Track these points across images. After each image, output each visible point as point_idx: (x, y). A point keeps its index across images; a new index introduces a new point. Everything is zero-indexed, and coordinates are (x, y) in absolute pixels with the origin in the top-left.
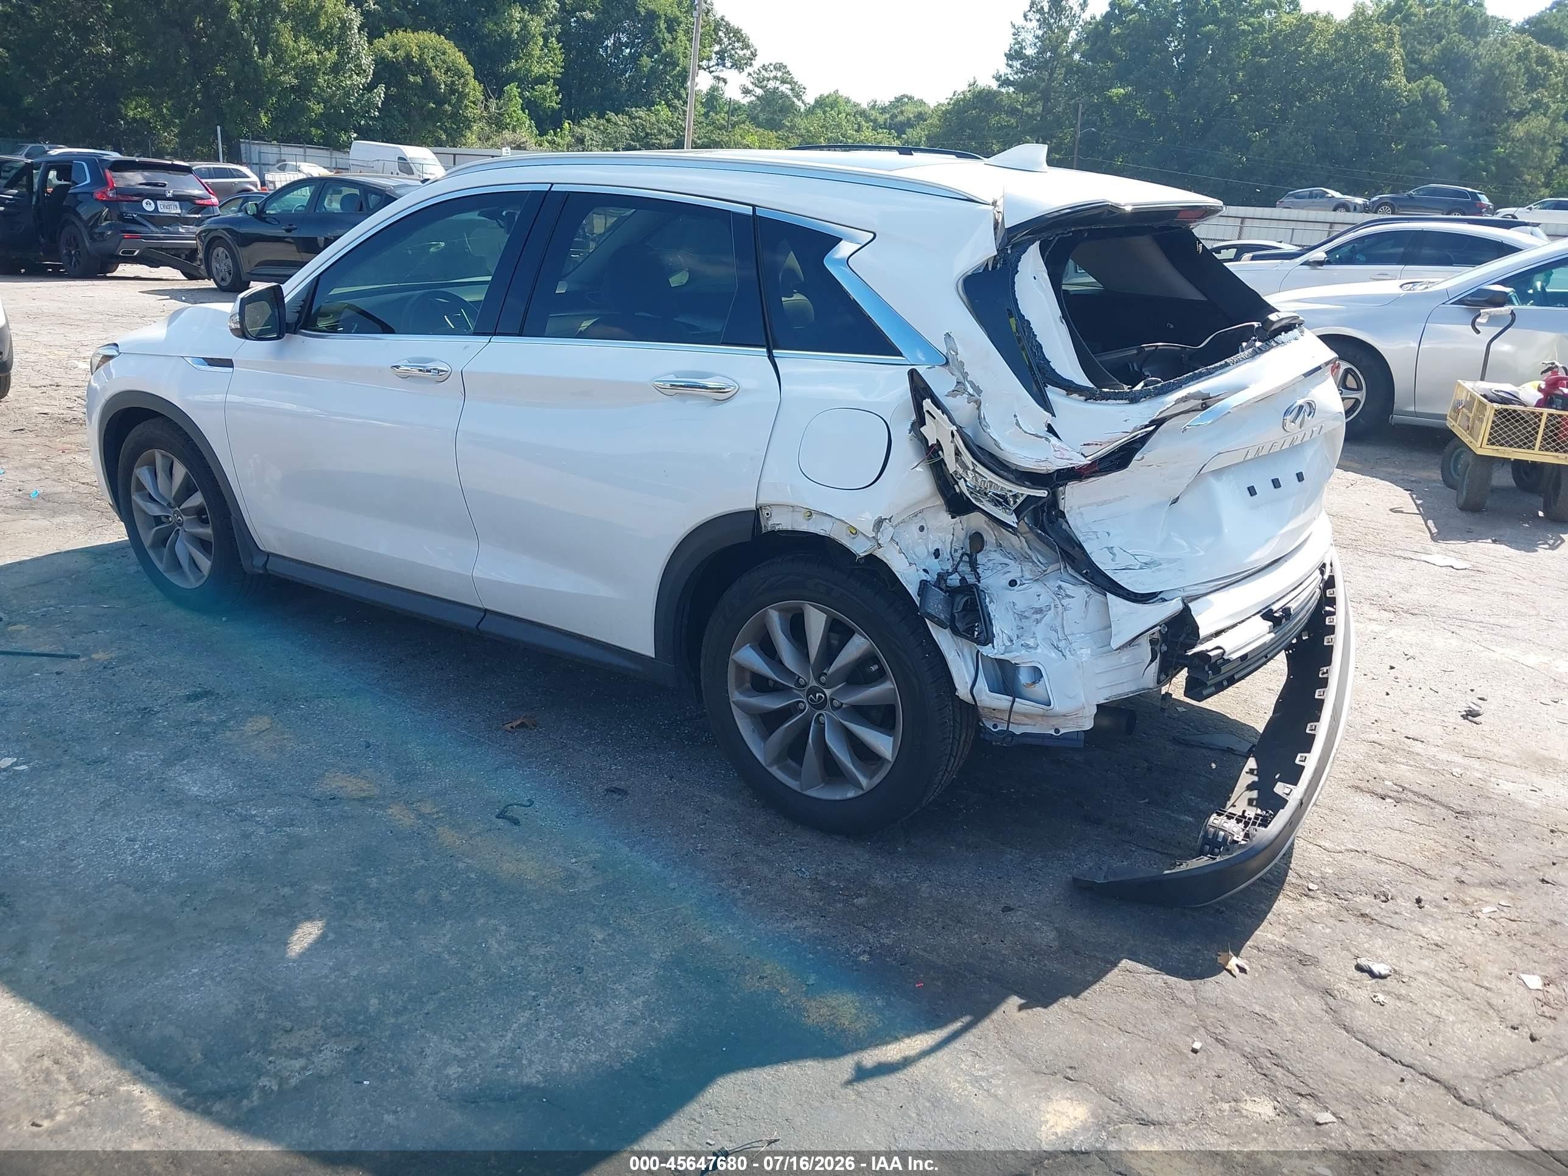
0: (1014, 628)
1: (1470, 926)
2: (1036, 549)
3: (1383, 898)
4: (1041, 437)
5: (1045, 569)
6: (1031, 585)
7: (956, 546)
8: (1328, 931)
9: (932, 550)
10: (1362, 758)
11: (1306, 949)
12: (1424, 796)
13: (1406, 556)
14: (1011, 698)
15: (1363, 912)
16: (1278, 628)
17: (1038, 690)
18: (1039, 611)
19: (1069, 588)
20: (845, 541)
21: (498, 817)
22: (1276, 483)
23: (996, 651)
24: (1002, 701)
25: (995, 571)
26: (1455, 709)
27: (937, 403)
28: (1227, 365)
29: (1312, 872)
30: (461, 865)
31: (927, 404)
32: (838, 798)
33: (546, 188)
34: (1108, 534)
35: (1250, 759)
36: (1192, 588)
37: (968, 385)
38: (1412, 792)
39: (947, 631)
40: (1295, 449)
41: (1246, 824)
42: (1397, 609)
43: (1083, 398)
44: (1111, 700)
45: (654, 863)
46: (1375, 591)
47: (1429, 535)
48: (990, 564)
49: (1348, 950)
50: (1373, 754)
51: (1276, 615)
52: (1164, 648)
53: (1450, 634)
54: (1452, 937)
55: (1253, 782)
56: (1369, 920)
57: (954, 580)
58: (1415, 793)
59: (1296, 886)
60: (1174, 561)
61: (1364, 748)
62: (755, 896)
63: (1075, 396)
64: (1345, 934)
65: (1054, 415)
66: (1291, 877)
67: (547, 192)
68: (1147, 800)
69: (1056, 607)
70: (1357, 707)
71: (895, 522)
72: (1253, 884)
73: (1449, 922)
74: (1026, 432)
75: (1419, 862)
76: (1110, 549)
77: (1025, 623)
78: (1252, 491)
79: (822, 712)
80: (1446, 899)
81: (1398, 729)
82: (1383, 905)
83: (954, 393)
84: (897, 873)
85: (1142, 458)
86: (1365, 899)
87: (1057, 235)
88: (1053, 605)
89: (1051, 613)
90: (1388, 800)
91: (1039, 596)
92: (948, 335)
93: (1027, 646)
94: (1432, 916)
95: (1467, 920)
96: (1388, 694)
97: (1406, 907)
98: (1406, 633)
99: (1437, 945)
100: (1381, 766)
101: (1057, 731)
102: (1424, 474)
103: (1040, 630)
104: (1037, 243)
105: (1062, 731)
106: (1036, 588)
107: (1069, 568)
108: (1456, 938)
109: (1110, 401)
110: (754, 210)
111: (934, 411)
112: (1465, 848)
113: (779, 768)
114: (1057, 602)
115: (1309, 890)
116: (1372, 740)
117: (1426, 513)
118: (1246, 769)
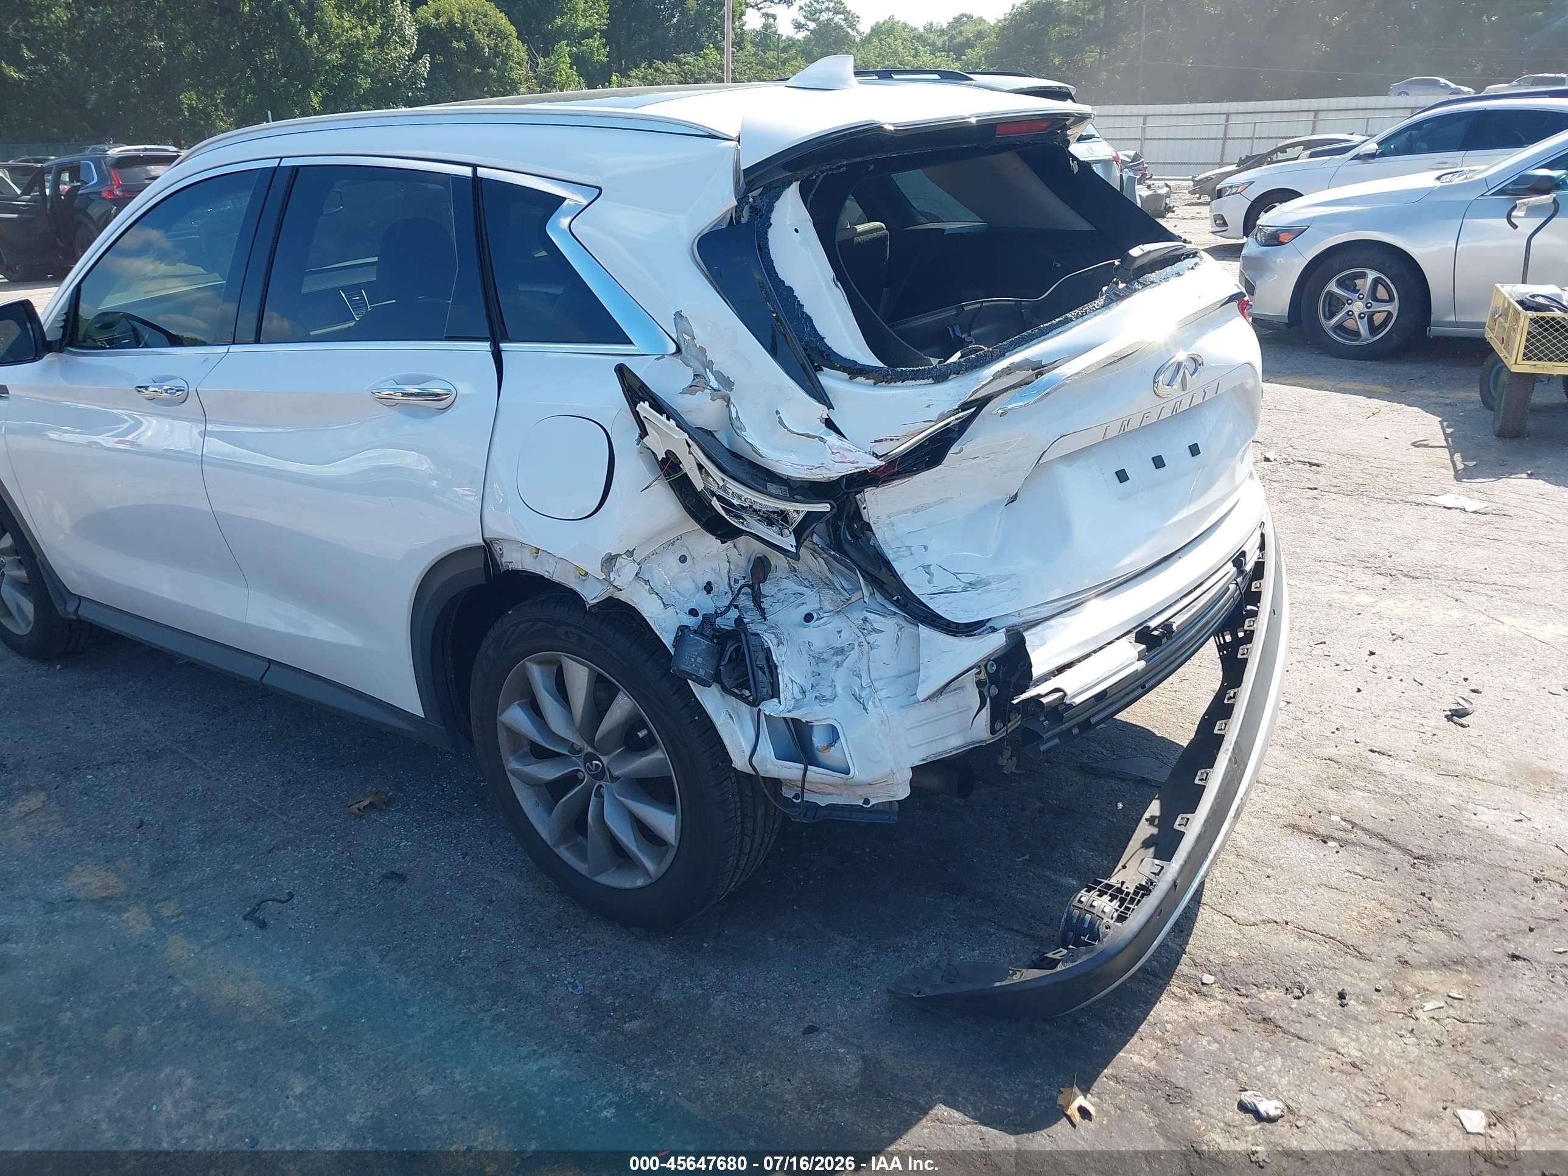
0: (809, 675)
1: (1403, 1032)
2: (839, 571)
3: (1297, 992)
4: (813, 437)
5: (848, 596)
6: (831, 618)
7: (735, 574)
8: (1214, 1047)
9: (702, 583)
10: (1309, 783)
11: (1179, 1078)
12: (1378, 835)
13: (1420, 501)
14: (802, 766)
15: (1266, 1015)
16: (1154, 652)
17: (833, 755)
18: (840, 651)
19: (877, 621)
20: (572, 583)
21: (245, 918)
22: (1159, 462)
23: (782, 708)
24: (790, 771)
25: (786, 604)
26: (1439, 707)
27: (658, 406)
28: (1068, 321)
29: (1211, 957)
30: (177, 989)
31: (644, 407)
32: (627, 886)
33: (274, 163)
34: (926, 548)
35: (1154, 801)
36: (1029, 612)
37: (711, 377)
38: (1364, 829)
39: (715, 689)
40: (1182, 416)
41: (1122, 901)
42: (1395, 572)
43: (871, 381)
44: (929, 760)
45: (403, 978)
46: (1373, 550)
47: (1453, 473)
48: (781, 595)
49: (1235, 1078)
50: (1324, 776)
51: (1156, 633)
52: (994, 691)
53: (1453, 603)
54: (1377, 1051)
55: (1152, 836)
56: (1271, 1027)
57: (726, 622)
58: (1366, 831)
59: (1187, 978)
60: (1007, 578)
61: (1315, 768)
62: (507, 1023)
63: (860, 379)
64: (1235, 1051)
65: (830, 407)
66: (1184, 967)
67: (276, 168)
68: (1027, 857)
69: (860, 645)
70: (1318, 710)
71: (639, 556)
72: (1132, 978)
73: (1377, 1027)
74: (793, 432)
75: (1352, 932)
76: (926, 568)
77: (823, 668)
78: (1122, 476)
79: (603, 783)
80: (1377, 990)
81: (1363, 739)
82: (1295, 1004)
83: (692, 389)
84: (692, 981)
85: (961, 451)
86: (1274, 994)
87: (822, 172)
88: (856, 644)
89: (854, 655)
90: (1331, 844)
91: (840, 632)
92: (678, 315)
93: (821, 699)
94: (1356, 1019)
95: (1402, 1023)
96: (1359, 690)
97: (1323, 1005)
98: (1399, 604)
99: (1354, 1065)
100: (1332, 795)
101: (867, 801)
102: (1462, 395)
103: (841, 677)
104: (795, 186)
105: (873, 802)
106: (837, 622)
107: (877, 595)
108: (1381, 1051)
109: (908, 383)
110: (475, 172)
111: (656, 417)
112: (1418, 912)
113: (568, 849)
114: (862, 639)
115: (1203, 984)
116: (1327, 755)
117: (1454, 445)
118: (1147, 815)
